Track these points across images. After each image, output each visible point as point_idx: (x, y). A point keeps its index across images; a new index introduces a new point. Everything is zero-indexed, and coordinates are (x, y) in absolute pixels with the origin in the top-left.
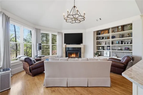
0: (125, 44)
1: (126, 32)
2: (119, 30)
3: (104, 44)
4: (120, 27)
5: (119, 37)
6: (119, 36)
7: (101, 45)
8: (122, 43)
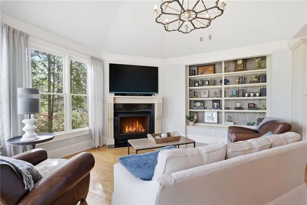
0: (249, 96)
1: (250, 72)
2: (239, 67)
3: (205, 96)
4: (240, 62)
5: (239, 82)
6: (237, 80)
7: (197, 97)
8: (244, 96)
